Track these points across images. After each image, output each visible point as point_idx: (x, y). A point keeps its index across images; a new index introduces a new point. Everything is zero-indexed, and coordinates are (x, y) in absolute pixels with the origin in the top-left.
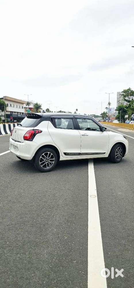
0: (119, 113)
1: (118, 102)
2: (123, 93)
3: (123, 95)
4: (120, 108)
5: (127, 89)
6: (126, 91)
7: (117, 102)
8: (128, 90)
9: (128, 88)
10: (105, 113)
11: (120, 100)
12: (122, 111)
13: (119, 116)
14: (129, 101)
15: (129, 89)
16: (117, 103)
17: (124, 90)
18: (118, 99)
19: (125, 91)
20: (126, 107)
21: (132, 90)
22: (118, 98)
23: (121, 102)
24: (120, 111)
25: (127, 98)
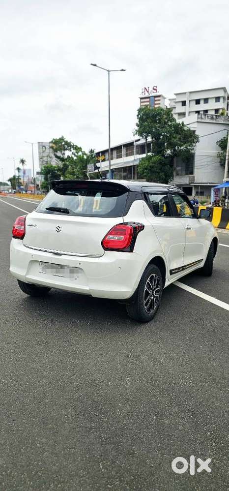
0: (46, 179)
1: (41, 158)
2: (51, 145)
3: (52, 147)
4: (47, 171)
5: (58, 138)
6: (57, 141)
7: (39, 159)
8: (60, 139)
9: (60, 137)
10: (16, 177)
11: (44, 157)
12: (52, 176)
13: (47, 184)
14: (62, 160)
15: (62, 139)
16: (40, 161)
17: (54, 139)
18: (41, 155)
19: (55, 142)
20: (59, 170)
21: (67, 141)
22: (40, 153)
23: (46, 160)
24: (49, 176)
25: (59, 154)
